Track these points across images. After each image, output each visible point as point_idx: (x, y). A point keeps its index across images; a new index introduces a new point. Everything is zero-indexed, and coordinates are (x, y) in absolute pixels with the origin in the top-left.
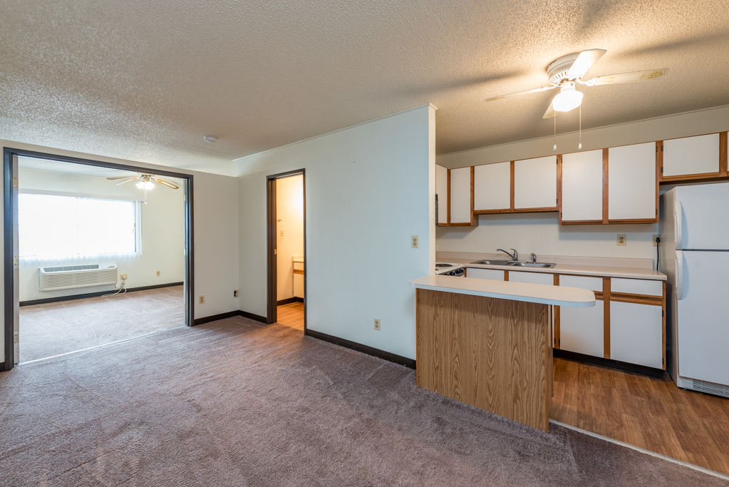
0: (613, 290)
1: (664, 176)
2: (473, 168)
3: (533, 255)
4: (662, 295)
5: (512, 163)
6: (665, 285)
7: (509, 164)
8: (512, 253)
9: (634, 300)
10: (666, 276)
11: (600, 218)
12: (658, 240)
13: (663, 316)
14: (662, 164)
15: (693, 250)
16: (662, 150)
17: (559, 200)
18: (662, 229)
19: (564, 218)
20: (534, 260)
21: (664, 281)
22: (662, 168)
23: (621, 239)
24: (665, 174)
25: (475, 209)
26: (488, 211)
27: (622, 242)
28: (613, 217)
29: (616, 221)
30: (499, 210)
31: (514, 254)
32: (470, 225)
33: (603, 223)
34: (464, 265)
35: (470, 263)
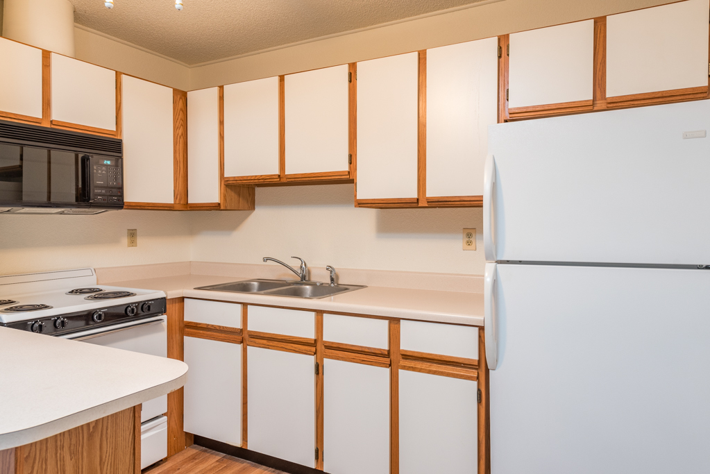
0: (404, 345)
3: (330, 269)
4: (477, 358)
5: (282, 79)
6: (483, 335)
7: (276, 79)
8: (296, 264)
9: (436, 367)
10: (482, 319)
11: (413, 194)
13: (479, 402)
15: (520, 262)
16: (508, 55)
17: (352, 159)
19: (362, 195)
20: (332, 280)
21: (480, 328)
22: (508, 91)
25: (226, 175)
26: (246, 178)
27: (469, 243)
28: (432, 192)
29: (436, 200)
30: (261, 176)
31: (301, 267)
32: (222, 208)
33: (420, 205)
34: (166, 294)
35: (195, 289)
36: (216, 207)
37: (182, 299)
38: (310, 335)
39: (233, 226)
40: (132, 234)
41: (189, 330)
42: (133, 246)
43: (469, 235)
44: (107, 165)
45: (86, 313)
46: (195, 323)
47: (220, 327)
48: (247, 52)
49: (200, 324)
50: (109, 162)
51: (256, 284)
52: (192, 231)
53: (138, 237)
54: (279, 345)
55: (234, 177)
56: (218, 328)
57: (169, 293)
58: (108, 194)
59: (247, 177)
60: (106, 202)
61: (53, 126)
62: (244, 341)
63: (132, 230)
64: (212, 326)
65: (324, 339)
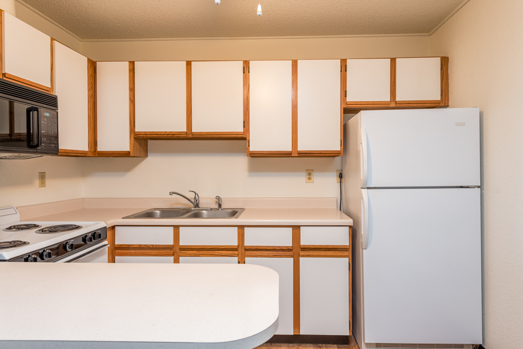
0: (303, 242)
1: (347, 101)
2: (132, 64)
3: (218, 198)
4: (348, 244)
5: (189, 64)
6: (351, 231)
7: (184, 64)
8: (191, 196)
9: (323, 253)
10: (351, 221)
11: (288, 148)
12: (341, 176)
13: (349, 270)
14: (346, 87)
16: (346, 71)
17: (246, 123)
18: (343, 163)
19: (253, 148)
20: (220, 206)
21: (350, 227)
22: (346, 91)
23: (310, 175)
24: (349, 99)
25: (137, 130)
26: (156, 133)
27: (310, 179)
28: (301, 147)
29: (305, 152)
30: (171, 132)
31: (195, 198)
32: (132, 155)
33: (293, 155)
34: (106, 223)
35: (123, 218)
36: (126, 155)
37: (113, 228)
38: (234, 242)
39: (128, 169)
40: (42, 176)
41: (119, 251)
42: (43, 186)
43: (309, 174)
44: (46, 117)
45: (56, 246)
46: (127, 245)
47: (153, 245)
48: (141, 38)
49: (132, 245)
50: (48, 115)
51: (158, 212)
52: (84, 174)
53: (46, 179)
54: (207, 253)
55: (145, 132)
56: (151, 247)
57: (108, 222)
58: (48, 142)
59: (158, 132)
60: (47, 148)
61: (4, 78)
62: (175, 254)
63: (43, 173)
64: (146, 245)
65: (245, 245)
